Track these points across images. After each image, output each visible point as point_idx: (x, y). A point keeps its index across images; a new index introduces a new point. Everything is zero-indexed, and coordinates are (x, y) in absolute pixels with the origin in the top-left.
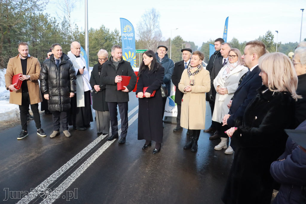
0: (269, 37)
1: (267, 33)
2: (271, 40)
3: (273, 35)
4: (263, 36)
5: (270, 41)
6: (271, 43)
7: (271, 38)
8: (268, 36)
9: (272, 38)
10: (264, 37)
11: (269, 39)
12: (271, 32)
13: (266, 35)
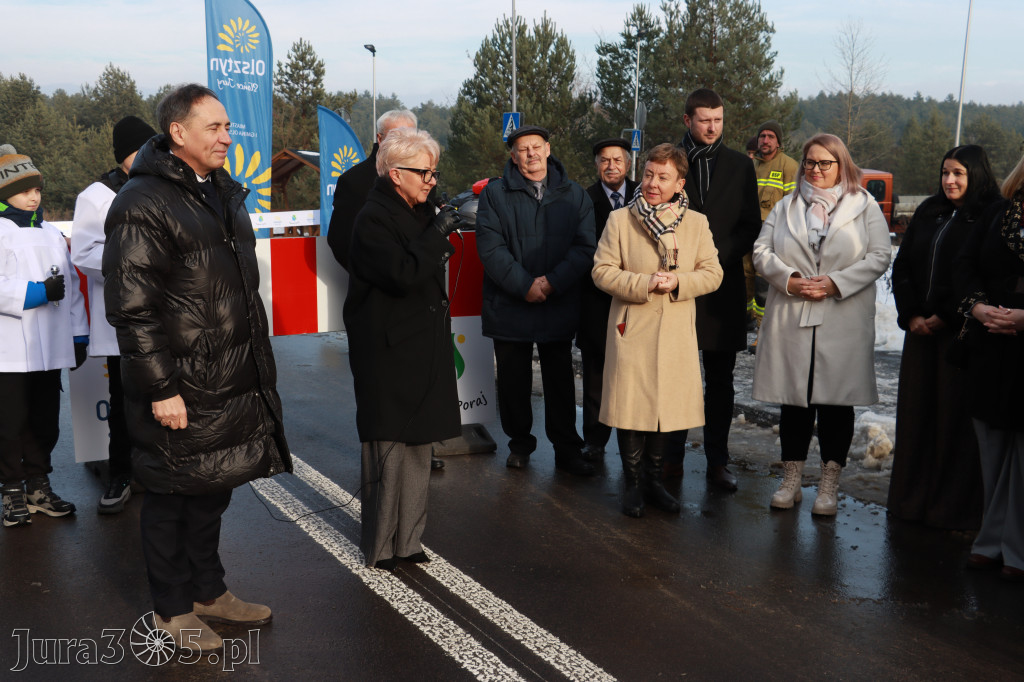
0: (304, 68)
1: (295, 50)
2: (315, 83)
3: (319, 59)
4: (279, 65)
5: (310, 86)
6: (319, 94)
7: (312, 77)
8: (301, 63)
9: (319, 73)
10: (284, 69)
11: (305, 78)
12: (310, 48)
13: (289, 62)
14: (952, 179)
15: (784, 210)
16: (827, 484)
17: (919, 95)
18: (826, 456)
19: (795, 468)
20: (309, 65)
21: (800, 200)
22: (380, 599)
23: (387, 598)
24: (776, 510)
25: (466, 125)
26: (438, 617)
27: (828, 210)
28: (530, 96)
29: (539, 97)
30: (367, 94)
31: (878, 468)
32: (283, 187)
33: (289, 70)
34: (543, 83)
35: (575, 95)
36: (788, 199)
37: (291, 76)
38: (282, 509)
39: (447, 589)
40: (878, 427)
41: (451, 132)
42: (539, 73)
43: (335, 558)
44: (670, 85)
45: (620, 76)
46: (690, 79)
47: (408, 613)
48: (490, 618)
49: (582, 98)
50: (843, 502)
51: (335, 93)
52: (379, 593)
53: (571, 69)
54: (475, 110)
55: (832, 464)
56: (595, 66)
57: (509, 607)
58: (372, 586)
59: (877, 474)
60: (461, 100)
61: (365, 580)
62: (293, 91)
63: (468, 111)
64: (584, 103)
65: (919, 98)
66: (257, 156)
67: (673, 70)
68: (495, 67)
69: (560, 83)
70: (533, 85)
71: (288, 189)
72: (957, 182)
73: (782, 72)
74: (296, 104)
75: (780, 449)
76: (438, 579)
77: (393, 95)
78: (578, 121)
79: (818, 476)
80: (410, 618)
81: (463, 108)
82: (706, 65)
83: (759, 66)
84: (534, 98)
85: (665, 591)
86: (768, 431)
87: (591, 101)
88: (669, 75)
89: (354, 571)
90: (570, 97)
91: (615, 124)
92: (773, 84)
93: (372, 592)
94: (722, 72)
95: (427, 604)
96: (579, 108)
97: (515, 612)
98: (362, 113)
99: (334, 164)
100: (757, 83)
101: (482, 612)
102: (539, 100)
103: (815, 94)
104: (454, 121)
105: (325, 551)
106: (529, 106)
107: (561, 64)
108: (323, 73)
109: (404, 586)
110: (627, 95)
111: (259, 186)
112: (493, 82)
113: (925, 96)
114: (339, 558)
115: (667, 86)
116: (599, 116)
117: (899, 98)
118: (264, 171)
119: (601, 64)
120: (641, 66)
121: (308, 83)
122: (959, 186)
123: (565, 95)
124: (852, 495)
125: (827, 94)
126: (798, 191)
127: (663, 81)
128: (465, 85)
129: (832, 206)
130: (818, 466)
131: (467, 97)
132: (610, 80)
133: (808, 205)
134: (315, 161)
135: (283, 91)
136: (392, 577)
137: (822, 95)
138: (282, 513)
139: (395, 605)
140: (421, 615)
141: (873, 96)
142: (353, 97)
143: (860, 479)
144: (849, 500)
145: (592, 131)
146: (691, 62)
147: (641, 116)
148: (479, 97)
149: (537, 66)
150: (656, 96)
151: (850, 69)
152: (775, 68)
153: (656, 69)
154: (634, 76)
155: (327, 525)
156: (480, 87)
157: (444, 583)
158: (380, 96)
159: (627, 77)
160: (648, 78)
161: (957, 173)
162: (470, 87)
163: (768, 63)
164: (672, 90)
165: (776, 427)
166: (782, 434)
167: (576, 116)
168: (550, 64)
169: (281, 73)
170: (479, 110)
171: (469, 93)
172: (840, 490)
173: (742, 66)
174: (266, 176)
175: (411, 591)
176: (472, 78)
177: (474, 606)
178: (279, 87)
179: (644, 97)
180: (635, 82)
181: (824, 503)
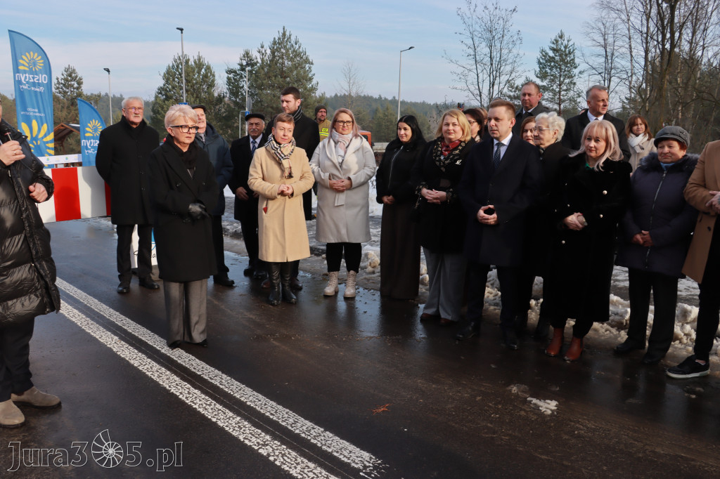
0: (71, 81)
1: (66, 71)
2: (78, 88)
3: (79, 76)
4: (57, 79)
5: (75, 90)
6: (80, 95)
7: (76, 85)
8: (70, 78)
9: (80, 83)
10: (60, 81)
11: (72, 86)
12: (74, 70)
13: (63, 77)
14: (403, 132)
15: (324, 146)
16: (350, 282)
17: (380, 96)
18: (349, 269)
19: (334, 276)
20: (74, 79)
21: (332, 141)
22: (123, 359)
23: (127, 359)
24: (326, 297)
25: (160, 109)
26: (156, 366)
27: (346, 145)
28: (193, 95)
29: (197, 95)
30: (107, 95)
31: (373, 273)
32: (62, 143)
33: (63, 82)
34: (199, 88)
35: (216, 95)
36: (326, 141)
37: (64, 85)
38: (66, 315)
39: (159, 351)
40: (372, 252)
41: (152, 113)
42: (196, 83)
43: (97, 340)
44: (263, 89)
45: (238, 85)
46: (273, 86)
47: (139, 366)
48: (184, 364)
49: (219, 96)
50: (358, 290)
51: (89, 94)
52: (123, 356)
53: (213, 81)
54: (164, 102)
55: (352, 272)
56: (226, 79)
57: (194, 358)
58: (119, 353)
59: (373, 276)
60: (156, 97)
61: (115, 350)
62: (65, 92)
63: (161, 102)
64: (220, 99)
65: (380, 98)
66: (45, 125)
67: (264, 82)
68: (174, 80)
69: (208, 88)
70: (194, 89)
71: (65, 144)
72: (406, 134)
73: (318, 83)
74: (67, 100)
75: (326, 266)
76: (155, 346)
77: (121, 95)
78: (217, 107)
79: (346, 278)
80: (140, 368)
81: (158, 101)
82: (281, 80)
83: (306, 81)
84: (195, 95)
85: (274, 342)
86: (320, 258)
87: (224, 97)
88: (263, 84)
89: (108, 346)
90: (213, 95)
91: (237, 109)
92: (313, 89)
93: (119, 356)
94: (289, 83)
95: (149, 360)
96: (217, 101)
97: (197, 360)
98: (104, 104)
99: (88, 129)
100: (306, 88)
101: (179, 361)
102: (197, 97)
103: (333, 95)
104: (153, 108)
105: (92, 336)
106: (192, 100)
107: (208, 80)
108: (82, 83)
109: (136, 351)
110: (242, 94)
111: (47, 142)
112: (173, 88)
113: (383, 97)
114: (100, 339)
115: (262, 90)
116: (228, 105)
117: (372, 97)
118: (49, 134)
119: (229, 79)
120: (249, 80)
121: (74, 89)
122: (406, 135)
123: (210, 94)
124: (362, 286)
125: (339, 95)
126: (331, 136)
127: (260, 87)
128: (159, 89)
129: (348, 143)
130: (345, 274)
131: (160, 95)
132: (233, 87)
133: (336, 143)
134: (78, 129)
135: (60, 93)
136: (130, 347)
137: (336, 95)
138: (66, 317)
139: (132, 362)
140: (147, 366)
141: (360, 96)
142: (99, 96)
143: (365, 278)
144: (361, 289)
145: (225, 112)
146: (273, 78)
147: (250, 104)
148: (166, 95)
149: (196, 79)
150: (256, 95)
151: (349, 83)
152: (314, 82)
153: (256, 81)
154: (245, 84)
155: (92, 322)
156: (166, 90)
157: (158, 348)
158: (114, 95)
159: (241, 85)
160: (252, 86)
161: (405, 129)
162: (161, 90)
163: (311, 79)
164: (264, 92)
165: (324, 256)
166: (327, 258)
167: (216, 105)
168: (203, 79)
169: (59, 83)
170: (166, 102)
171: (161, 93)
172: (356, 285)
173: (298, 80)
174: (51, 136)
175: (140, 354)
176: (162, 85)
177: (175, 359)
178: (57, 91)
179: (250, 95)
180: (246, 87)
181: (350, 291)
